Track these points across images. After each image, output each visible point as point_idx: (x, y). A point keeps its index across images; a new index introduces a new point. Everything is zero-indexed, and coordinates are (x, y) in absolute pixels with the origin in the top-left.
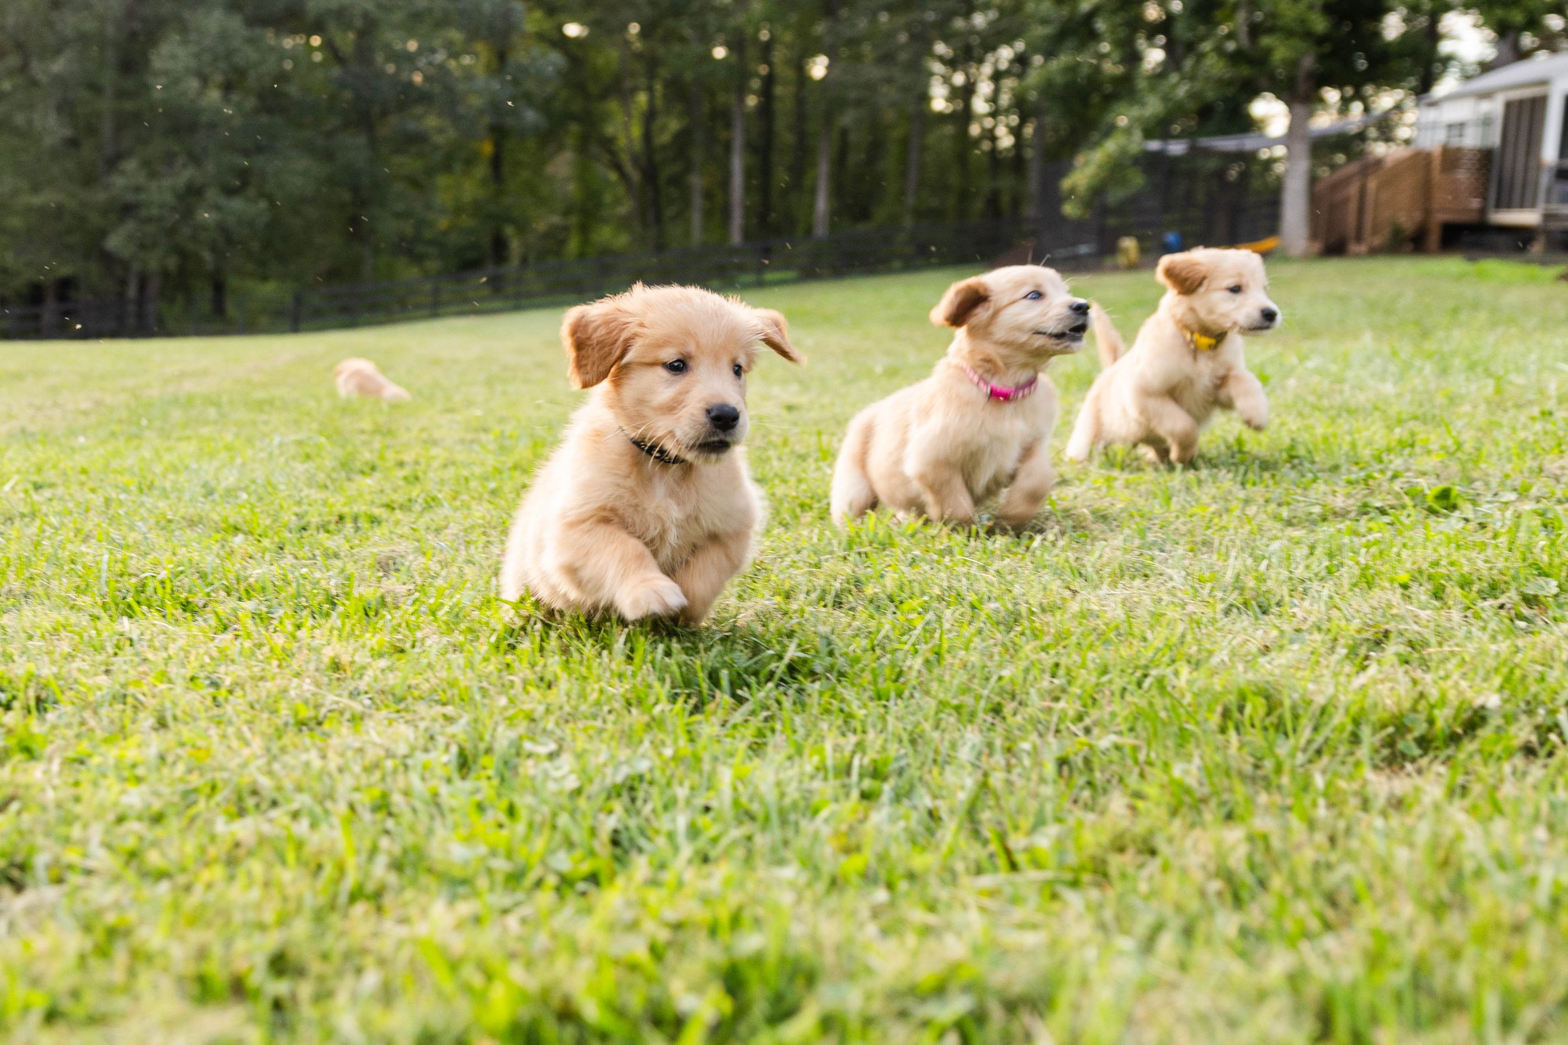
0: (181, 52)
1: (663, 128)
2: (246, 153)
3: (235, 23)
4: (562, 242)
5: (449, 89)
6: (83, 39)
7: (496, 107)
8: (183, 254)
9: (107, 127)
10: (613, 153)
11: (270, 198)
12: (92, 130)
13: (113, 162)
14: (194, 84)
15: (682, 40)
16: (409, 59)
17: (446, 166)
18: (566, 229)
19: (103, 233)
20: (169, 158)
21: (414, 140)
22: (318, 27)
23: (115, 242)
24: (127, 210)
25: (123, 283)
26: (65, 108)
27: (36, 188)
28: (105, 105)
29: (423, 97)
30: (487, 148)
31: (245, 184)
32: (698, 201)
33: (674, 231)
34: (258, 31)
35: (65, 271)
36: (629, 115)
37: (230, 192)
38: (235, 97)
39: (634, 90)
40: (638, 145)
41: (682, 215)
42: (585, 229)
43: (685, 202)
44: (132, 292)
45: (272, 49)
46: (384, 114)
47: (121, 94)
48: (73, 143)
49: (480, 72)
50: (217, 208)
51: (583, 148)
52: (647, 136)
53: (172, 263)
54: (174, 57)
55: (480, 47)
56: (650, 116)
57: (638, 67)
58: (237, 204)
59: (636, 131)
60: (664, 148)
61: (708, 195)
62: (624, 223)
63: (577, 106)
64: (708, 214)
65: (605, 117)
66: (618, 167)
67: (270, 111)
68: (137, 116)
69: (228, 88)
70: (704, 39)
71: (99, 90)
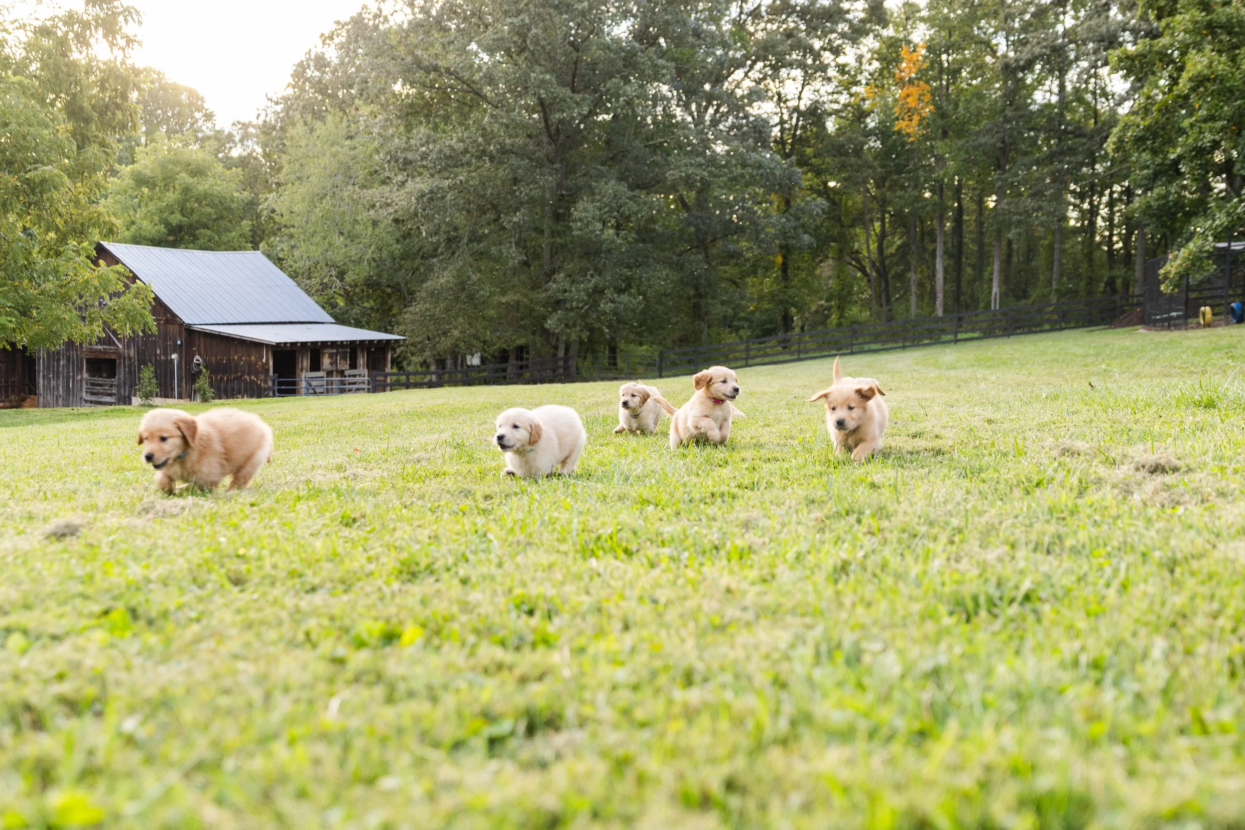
0: (590, 207)
1: (891, 243)
2: (629, 267)
3: (623, 188)
4: (828, 317)
5: (754, 223)
6: (532, 200)
7: (784, 234)
8: (592, 330)
9: (546, 255)
10: (858, 261)
11: (644, 294)
12: (537, 256)
13: (550, 275)
14: (599, 226)
15: (903, 187)
16: (729, 205)
17: (754, 273)
18: (829, 308)
19: (545, 318)
20: (583, 272)
21: (735, 255)
22: (673, 188)
23: (550, 324)
24: (558, 304)
25: (556, 348)
26: (521, 243)
27: (504, 293)
28: (545, 242)
29: (739, 230)
30: (779, 259)
31: (629, 286)
32: (914, 289)
33: (899, 308)
34: (637, 192)
35: (522, 341)
36: (868, 236)
37: (620, 291)
38: (622, 233)
39: (872, 221)
40: (875, 255)
41: (905, 297)
42: (841, 308)
43: (907, 290)
44: (561, 354)
45: (645, 203)
46: (714, 240)
47: (553, 234)
48: (526, 264)
49: (773, 211)
50: (613, 301)
51: (840, 259)
52: (880, 249)
53: (585, 335)
54: (585, 210)
55: (773, 197)
56: (882, 236)
57: (875, 205)
58: (624, 298)
59: (874, 246)
60: (892, 255)
61: (921, 285)
62: (866, 304)
63: (835, 232)
64: (921, 297)
65: (854, 238)
66: (862, 270)
67: (644, 241)
68: (563, 246)
69: (618, 227)
70: (918, 187)
71: (541, 232)
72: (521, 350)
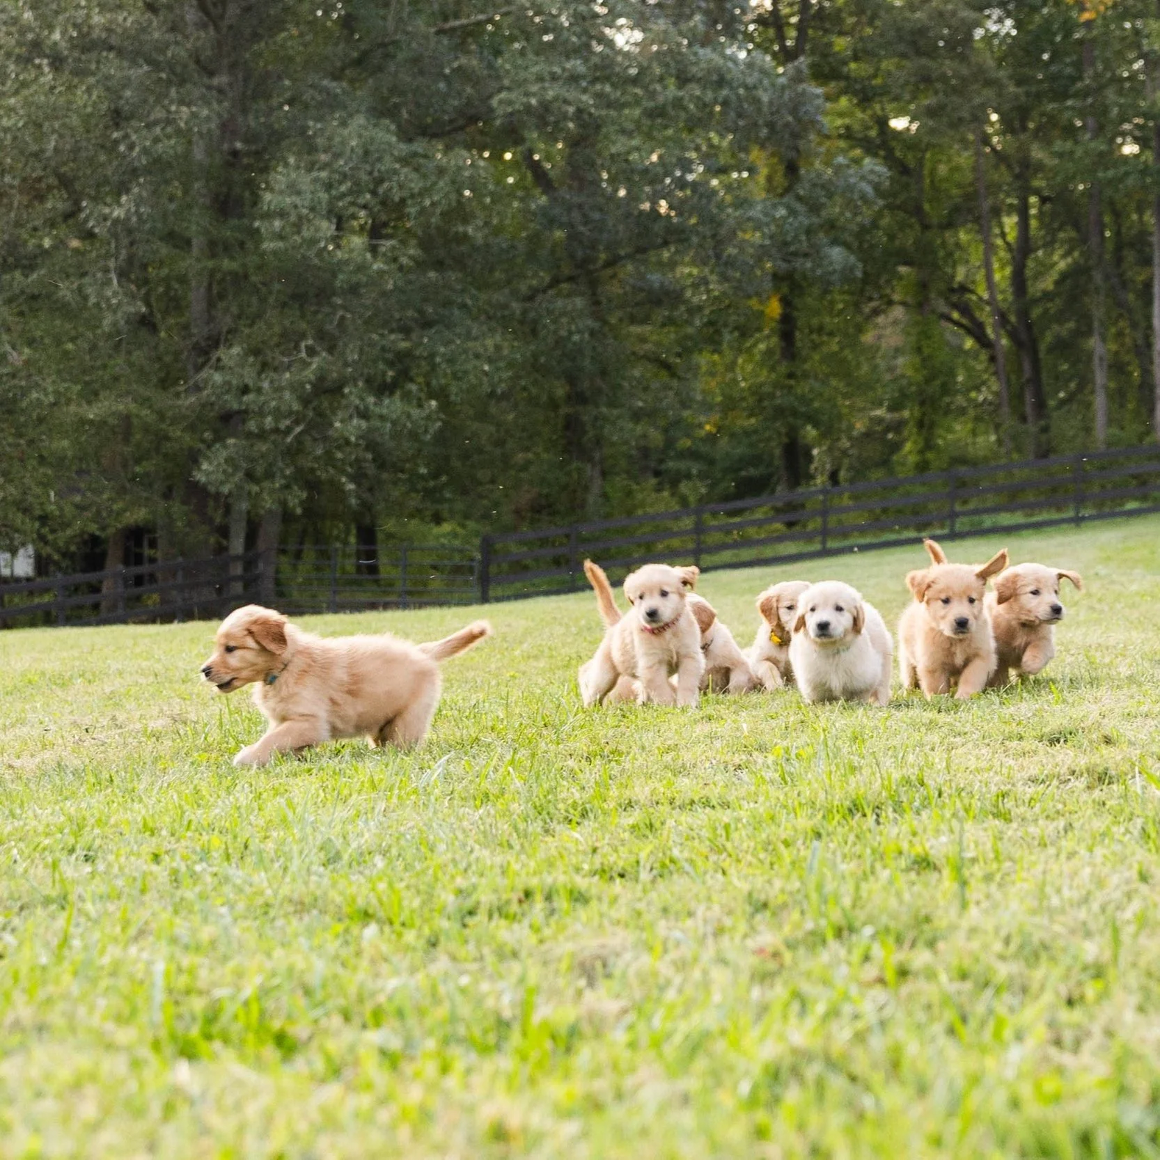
0: (305, 181)
1: (1046, 267)
2: (406, 331)
3: (386, 135)
4: (896, 447)
5: (713, 222)
6: (158, 165)
7: (782, 246)
8: (312, 485)
9: (196, 298)
10: (965, 310)
11: (441, 394)
12: (175, 304)
13: (206, 350)
14: (327, 227)
15: (1070, 131)
16: (651, 176)
17: (712, 340)
18: (898, 426)
19: (194, 458)
20: (290, 340)
21: (669, 297)
22: (512, 134)
23: (207, 471)
24: (228, 421)
25: (224, 532)
26: (134, 271)
27: (91, 395)
28: (192, 263)
29: (675, 235)
30: (774, 308)
31: (405, 375)
32: (1100, 377)
33: (1065, 426)
34: (419, 146)
35: (138, 515)
36: (990, 249)
37: (383, 389)
38: (386, 245)
39: (996, 212)
40: (1005, 295)
41: (1079, 397)
42: (925, 426)
43: (1085, 382)
44: (237, 545)
45: (441, 171)
46: (612, 263)
47: (215, 247)
48: (146, 323)
49: (758, 191)
50: (364, 415)
51: (920, 304)
52: (1019, 281)
53: (296, 499)
54: (293, 189)
55: (756, 155)
56: (1023, 249)
57: (1003, 176)
58: (393, 406)
59: (1002, 275)
60: (1047, 296)
61: (1117, 368)
62: (986, 416)
63: (908, 240)
64: (1118, 397)
65: (954, 254)
66: (977, 331)
67: (439, 265)
68: (239, 279)
69: (375, 232)
70: (1106, 129)
71: (180, 242)
72: (136, 536)
